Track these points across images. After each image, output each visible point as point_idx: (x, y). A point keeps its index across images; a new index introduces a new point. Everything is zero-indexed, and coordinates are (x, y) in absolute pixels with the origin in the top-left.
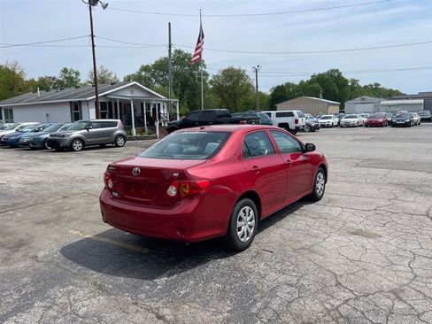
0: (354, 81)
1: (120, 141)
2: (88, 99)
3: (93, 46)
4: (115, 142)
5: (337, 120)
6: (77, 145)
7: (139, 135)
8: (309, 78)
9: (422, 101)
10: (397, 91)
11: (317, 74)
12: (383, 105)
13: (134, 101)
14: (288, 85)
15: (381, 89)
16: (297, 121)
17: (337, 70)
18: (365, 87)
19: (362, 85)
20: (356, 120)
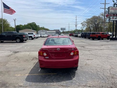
0: (38, 26)
5: (40, 35)
8: (27, 24)
9: (55, 32)
10: (48, 29)
11: (29, 23)
12: (47, 32)
14: (21, 25)
15: (44, 28)
16: (34, 36)
17: (34, 23)
18: (41, 27)
19: (40, 27)
20: (45, 36)
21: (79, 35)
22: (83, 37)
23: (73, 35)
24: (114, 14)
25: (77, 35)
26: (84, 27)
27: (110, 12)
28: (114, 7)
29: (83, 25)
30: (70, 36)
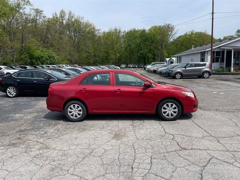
1: (206, 75)
2: (207, 50)
3: (213, 19)
4: (203, 75)
6: (178, 76)
7: (235, 72)
13: (234, 49)
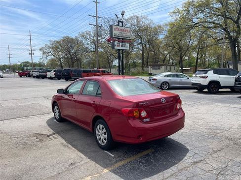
21: (51, 74)
22: (59, 79)
23: (29, 74)
24: (119, 39)
25: (44, 73)
26: (48, 58)
27: (113, 35)
28: (119, 25)
29: (44, 53)
30: (21, 77)
